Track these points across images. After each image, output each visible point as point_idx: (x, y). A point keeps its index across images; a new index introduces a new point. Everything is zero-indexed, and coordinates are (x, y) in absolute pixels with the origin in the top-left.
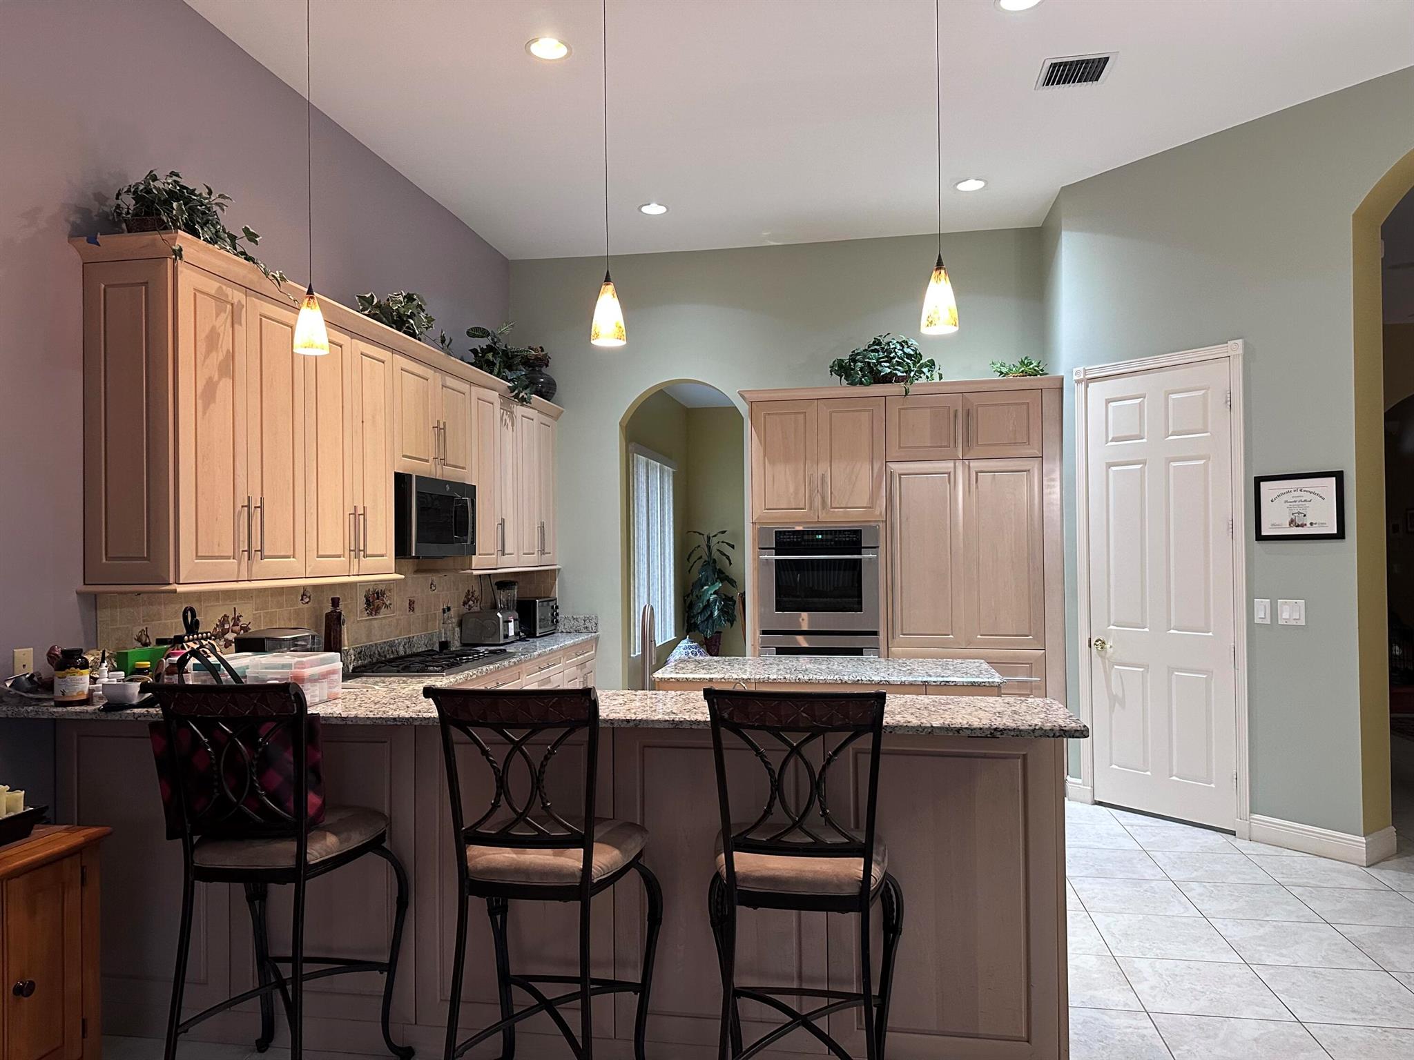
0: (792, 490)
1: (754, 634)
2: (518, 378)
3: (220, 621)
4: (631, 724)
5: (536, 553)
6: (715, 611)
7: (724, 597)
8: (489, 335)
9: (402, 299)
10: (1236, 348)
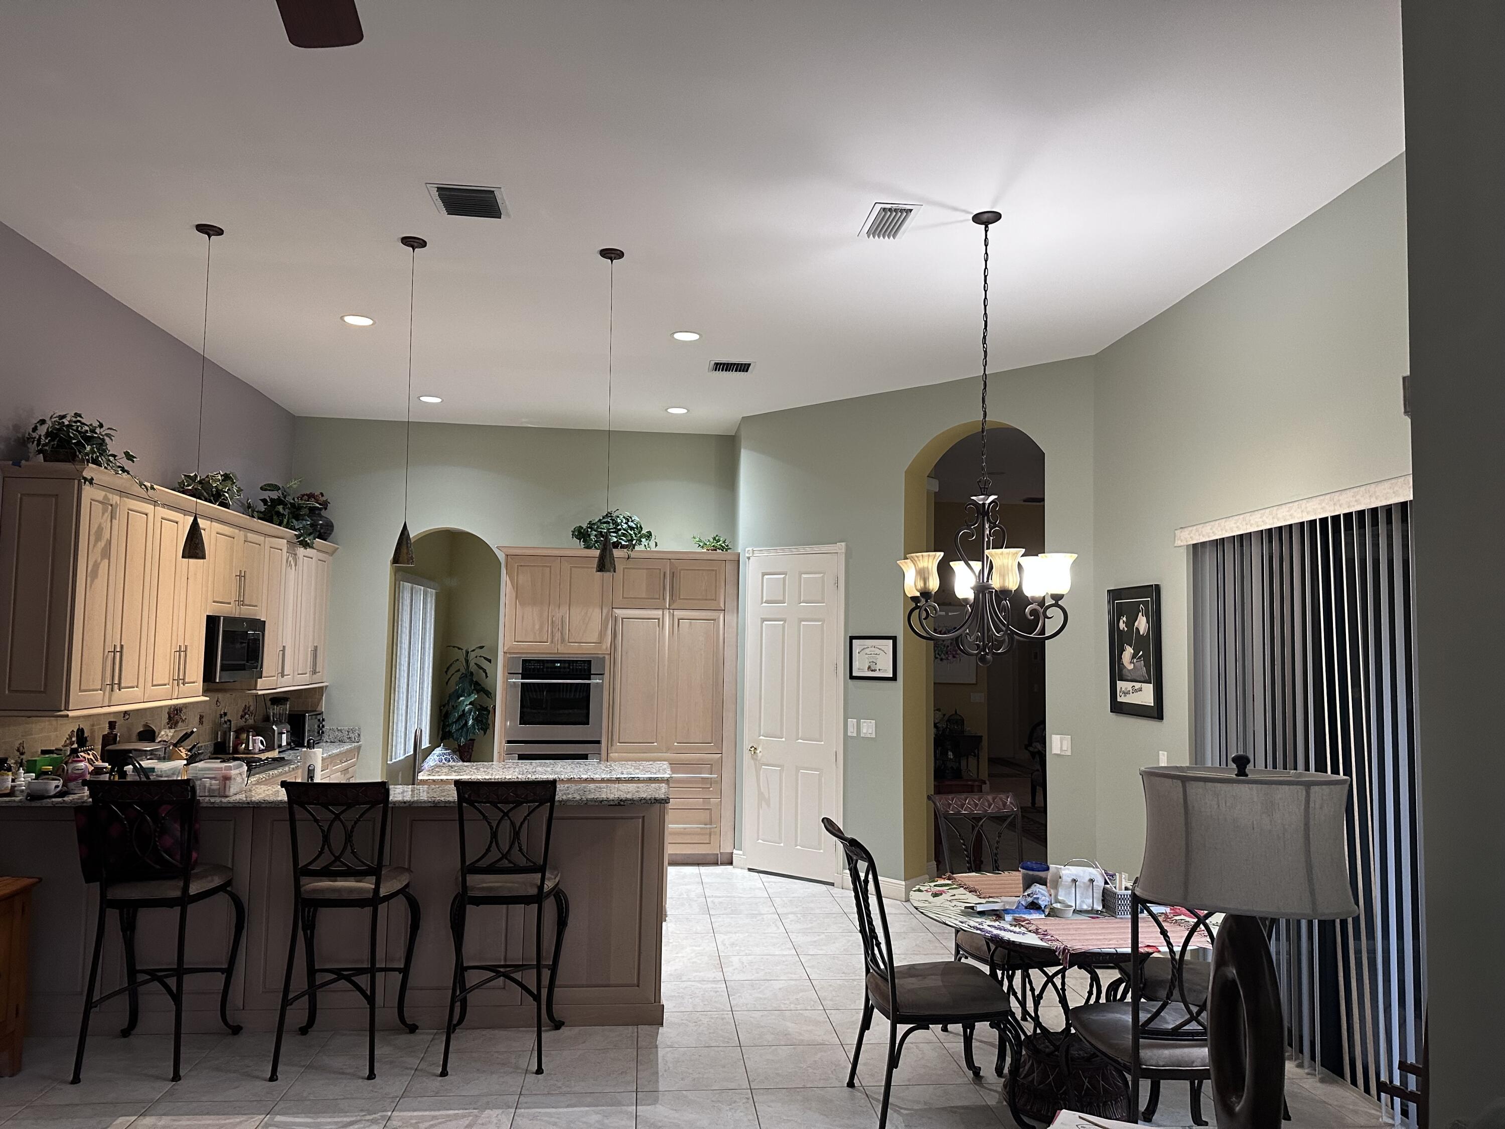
0: (537, 627)
1: (501, 743)
2: (304, 527)
3: (69, 735)
4: (407, 804)
5: (308, 672)
6: (469, 720)
7: (479, 707)
8: (280, 489)
9: (220, 477)
10: (841, 547)
